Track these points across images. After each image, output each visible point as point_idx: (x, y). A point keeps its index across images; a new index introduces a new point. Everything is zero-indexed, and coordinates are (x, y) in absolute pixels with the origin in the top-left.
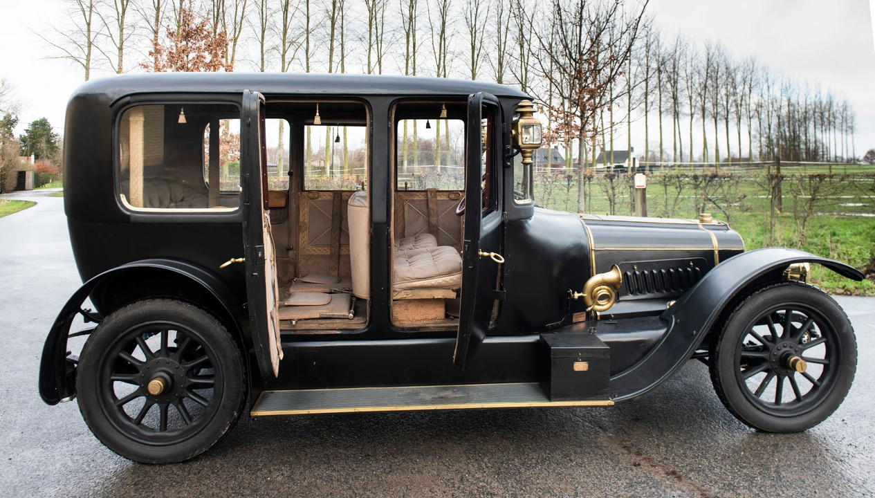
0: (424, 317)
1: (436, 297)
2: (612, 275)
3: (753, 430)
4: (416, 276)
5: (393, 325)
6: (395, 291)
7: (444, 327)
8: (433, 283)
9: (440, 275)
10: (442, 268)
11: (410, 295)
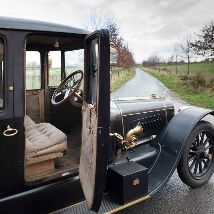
0: (43, 171)
1: (51, 158)
2: (138, 129)
3: (189, 187)
4: (39, 148)
5: (26, 182)
6: (27, 160)
7: (56, 175)
8: (50, 150)
9: (55, 145)
10: (55, 140)
11: (36, 160)
